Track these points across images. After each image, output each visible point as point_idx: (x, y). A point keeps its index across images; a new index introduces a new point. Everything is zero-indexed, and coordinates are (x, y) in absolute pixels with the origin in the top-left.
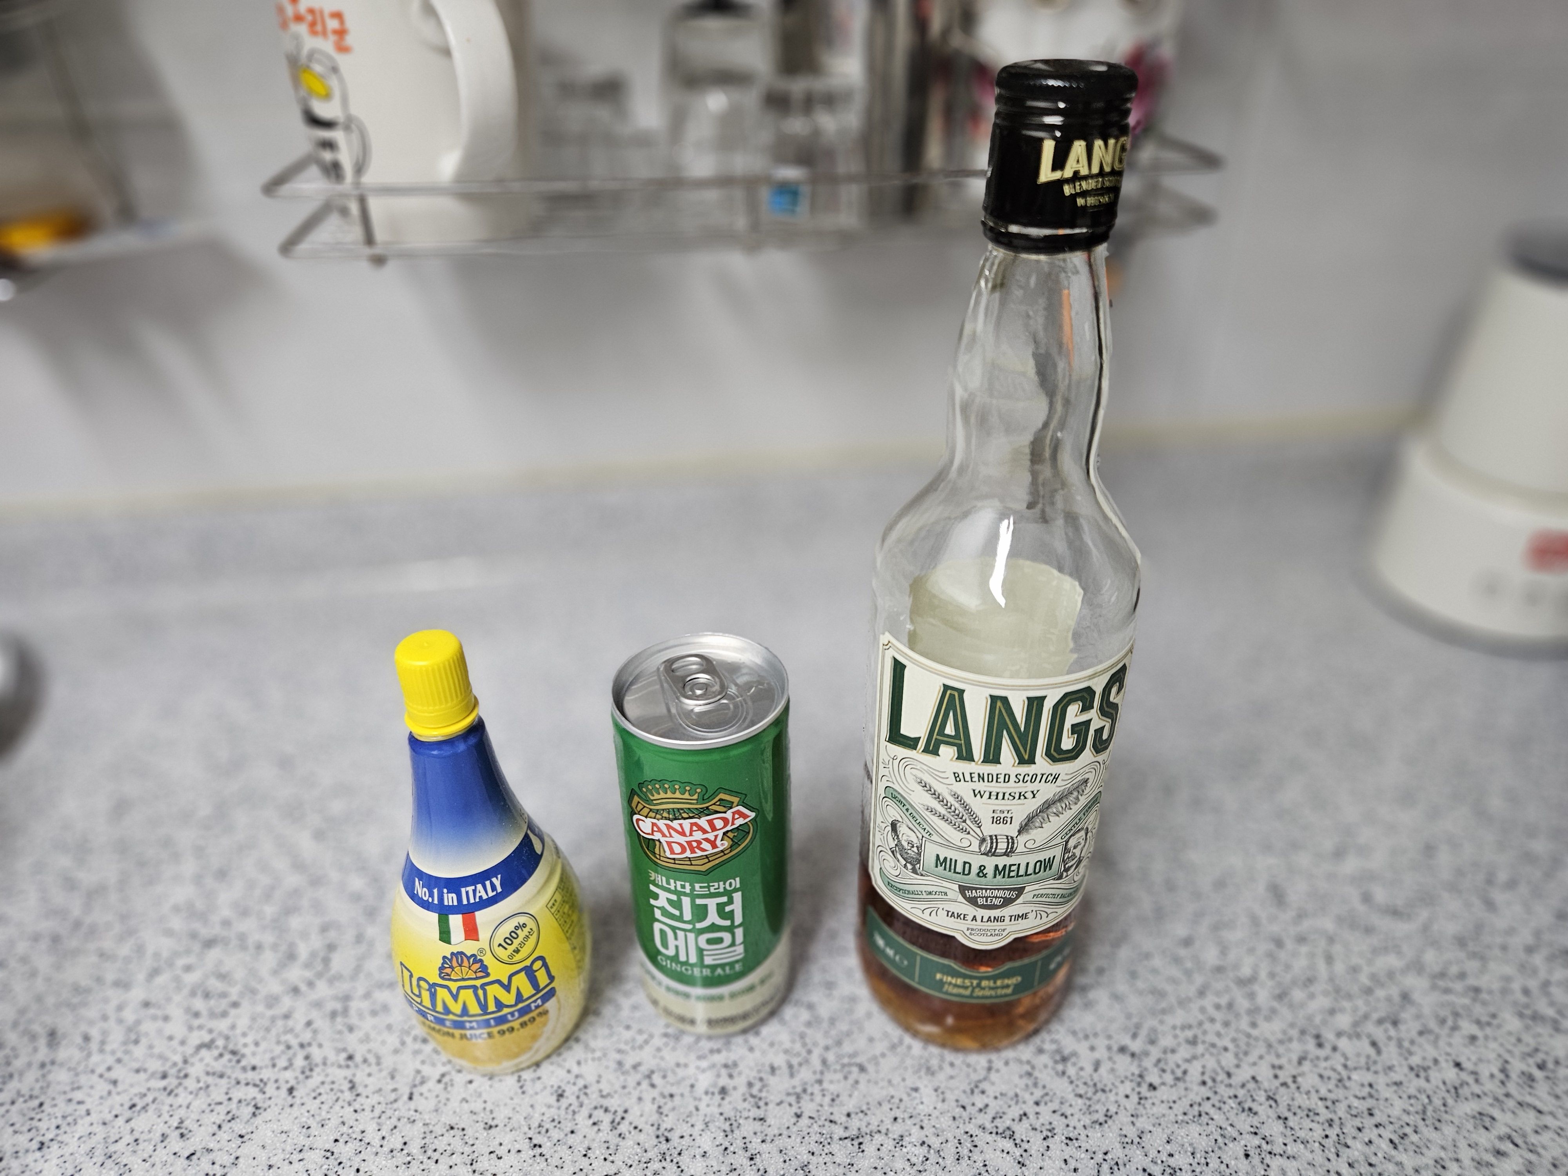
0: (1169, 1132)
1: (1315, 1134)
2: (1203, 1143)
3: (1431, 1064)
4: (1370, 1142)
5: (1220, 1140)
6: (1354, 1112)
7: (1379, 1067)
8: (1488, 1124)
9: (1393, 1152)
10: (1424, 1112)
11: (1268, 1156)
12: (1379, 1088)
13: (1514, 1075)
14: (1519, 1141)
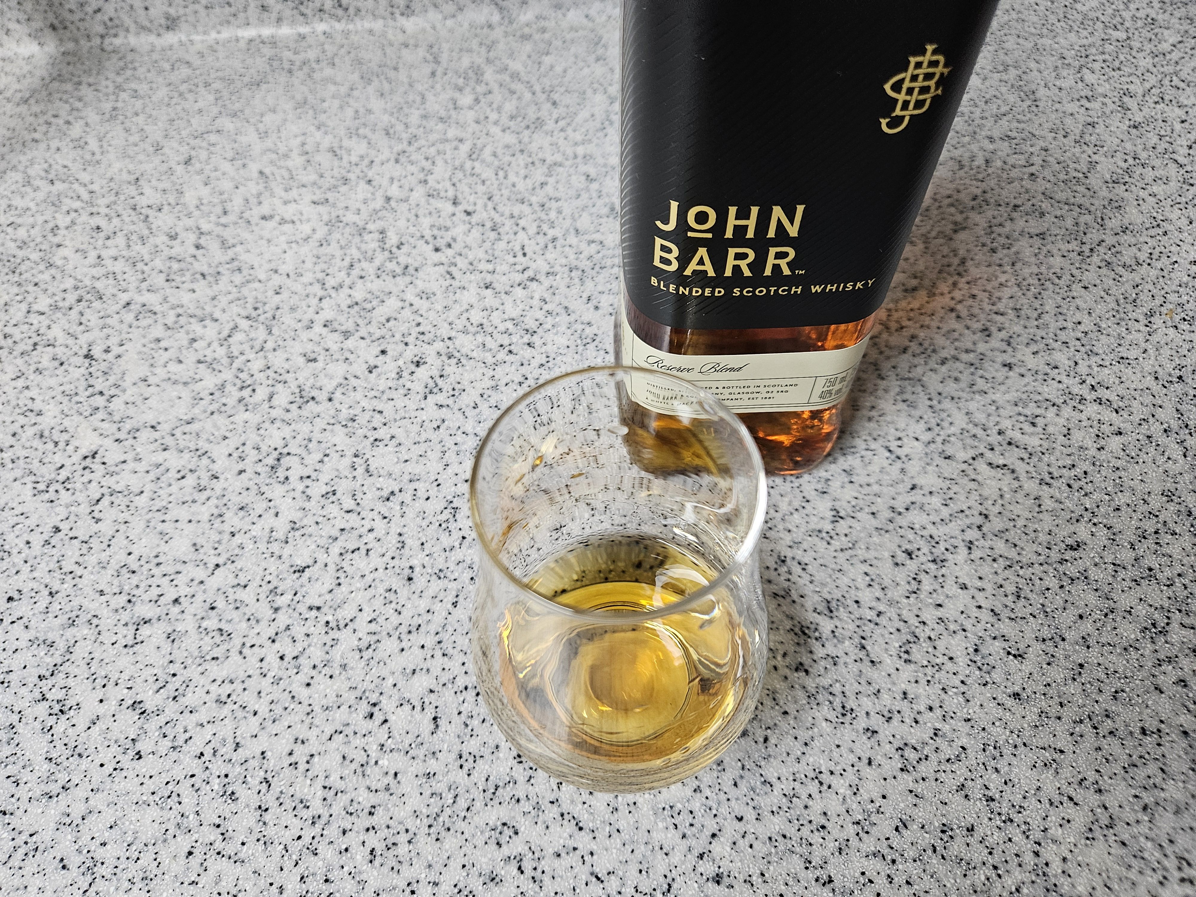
0: (120, 814)
1: (288, 833)
3: (486, 752)
4: (346, 850)
6: (351, 810)
7: (421, 752)
8: (504, 839)
9: (366, 867)
10: (438, 815)
11: (215, 856)
12: (403, 781)
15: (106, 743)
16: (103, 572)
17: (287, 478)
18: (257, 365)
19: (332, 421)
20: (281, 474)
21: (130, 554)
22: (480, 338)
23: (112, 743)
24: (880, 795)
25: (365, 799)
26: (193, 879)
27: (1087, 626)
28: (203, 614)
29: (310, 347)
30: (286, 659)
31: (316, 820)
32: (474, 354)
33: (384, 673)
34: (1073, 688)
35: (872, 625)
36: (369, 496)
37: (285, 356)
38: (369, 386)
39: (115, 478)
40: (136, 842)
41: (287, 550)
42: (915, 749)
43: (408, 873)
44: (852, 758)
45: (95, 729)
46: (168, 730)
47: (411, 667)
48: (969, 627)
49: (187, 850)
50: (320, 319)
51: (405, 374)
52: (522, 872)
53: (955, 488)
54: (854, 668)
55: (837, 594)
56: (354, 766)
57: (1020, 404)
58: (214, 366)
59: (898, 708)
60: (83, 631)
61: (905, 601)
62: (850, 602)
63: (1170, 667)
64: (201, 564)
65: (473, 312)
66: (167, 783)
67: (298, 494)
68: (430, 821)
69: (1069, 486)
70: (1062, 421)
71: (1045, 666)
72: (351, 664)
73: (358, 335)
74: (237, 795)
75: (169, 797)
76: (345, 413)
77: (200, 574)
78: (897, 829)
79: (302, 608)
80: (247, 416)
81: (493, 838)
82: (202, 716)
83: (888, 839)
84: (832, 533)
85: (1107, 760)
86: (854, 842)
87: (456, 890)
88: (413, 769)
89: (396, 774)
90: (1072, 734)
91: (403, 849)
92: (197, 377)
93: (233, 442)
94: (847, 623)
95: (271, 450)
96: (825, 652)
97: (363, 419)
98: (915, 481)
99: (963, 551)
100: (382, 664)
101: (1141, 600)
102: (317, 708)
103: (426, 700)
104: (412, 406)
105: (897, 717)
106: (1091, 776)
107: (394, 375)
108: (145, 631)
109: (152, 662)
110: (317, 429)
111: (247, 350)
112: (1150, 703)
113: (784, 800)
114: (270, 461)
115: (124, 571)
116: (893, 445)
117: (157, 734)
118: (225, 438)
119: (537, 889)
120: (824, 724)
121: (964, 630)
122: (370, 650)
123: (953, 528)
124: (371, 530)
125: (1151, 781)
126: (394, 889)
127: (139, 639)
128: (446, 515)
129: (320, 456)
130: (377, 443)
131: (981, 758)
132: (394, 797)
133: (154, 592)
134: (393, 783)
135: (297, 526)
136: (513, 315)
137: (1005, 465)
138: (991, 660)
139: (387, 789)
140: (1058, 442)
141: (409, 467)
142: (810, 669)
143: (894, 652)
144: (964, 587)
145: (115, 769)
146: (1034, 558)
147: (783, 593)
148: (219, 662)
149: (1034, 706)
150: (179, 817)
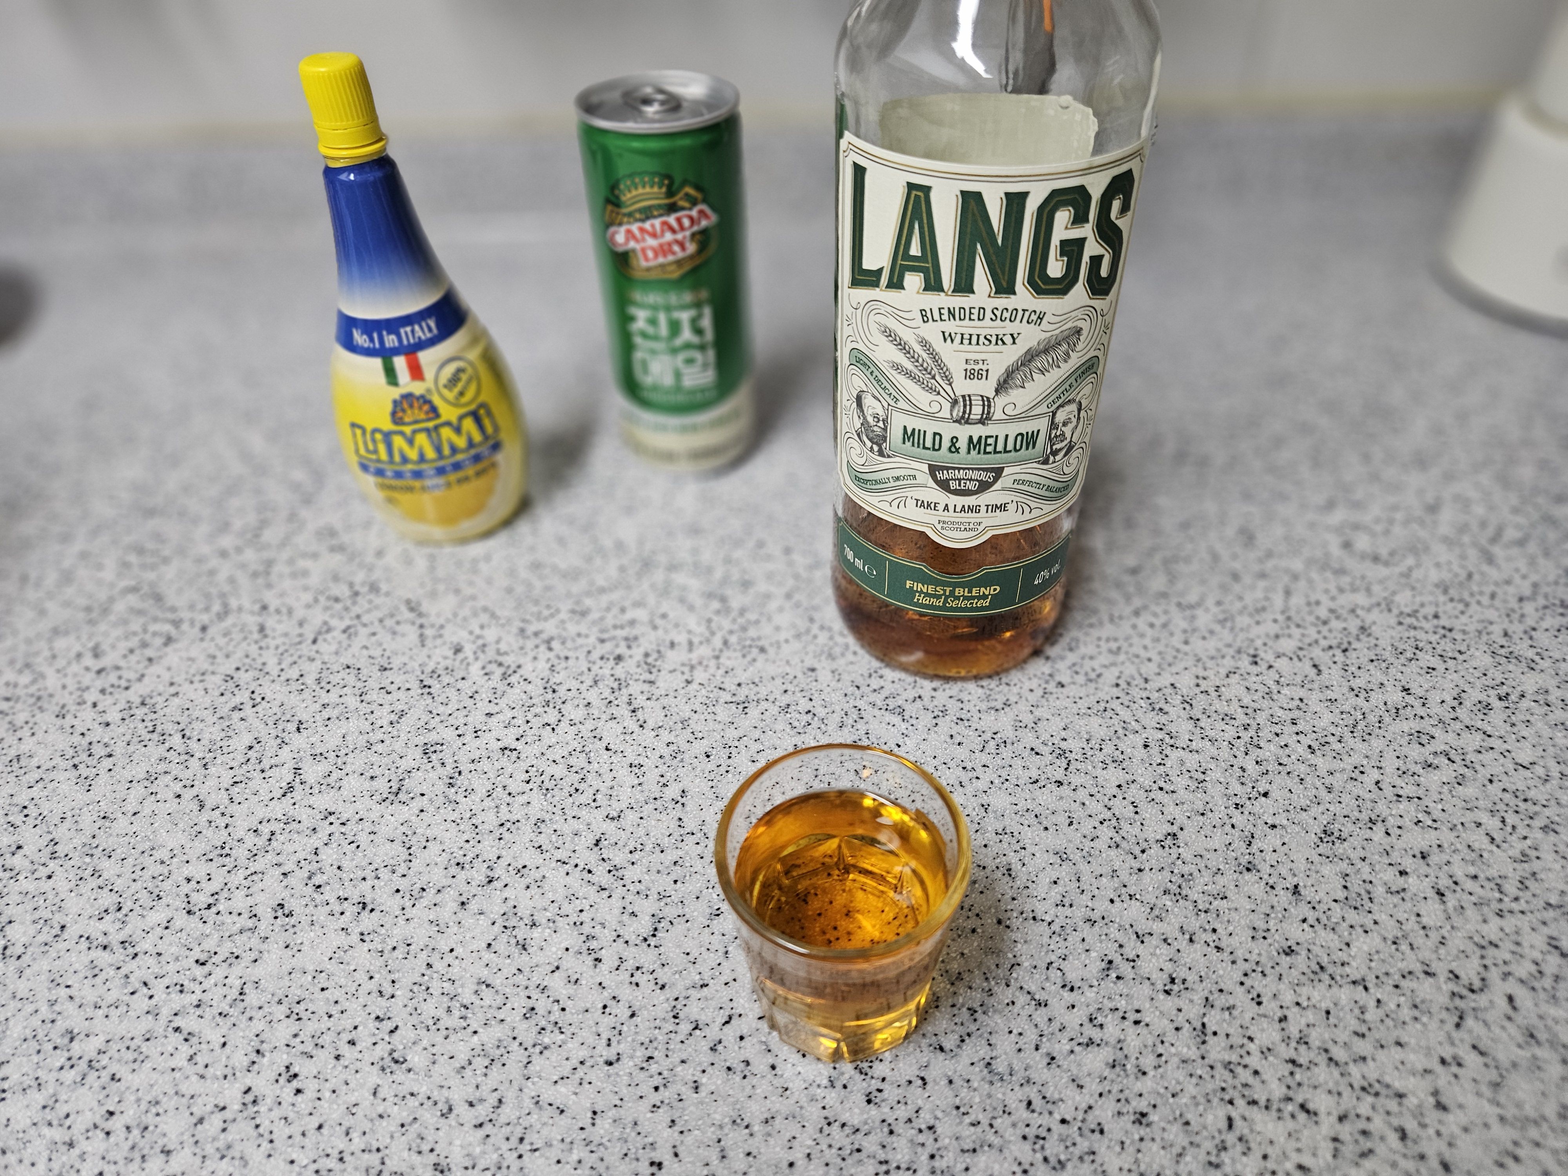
2: (1103, 733)
5: (1121, 732)
13: (1468, 704)
14: (1457, 759)
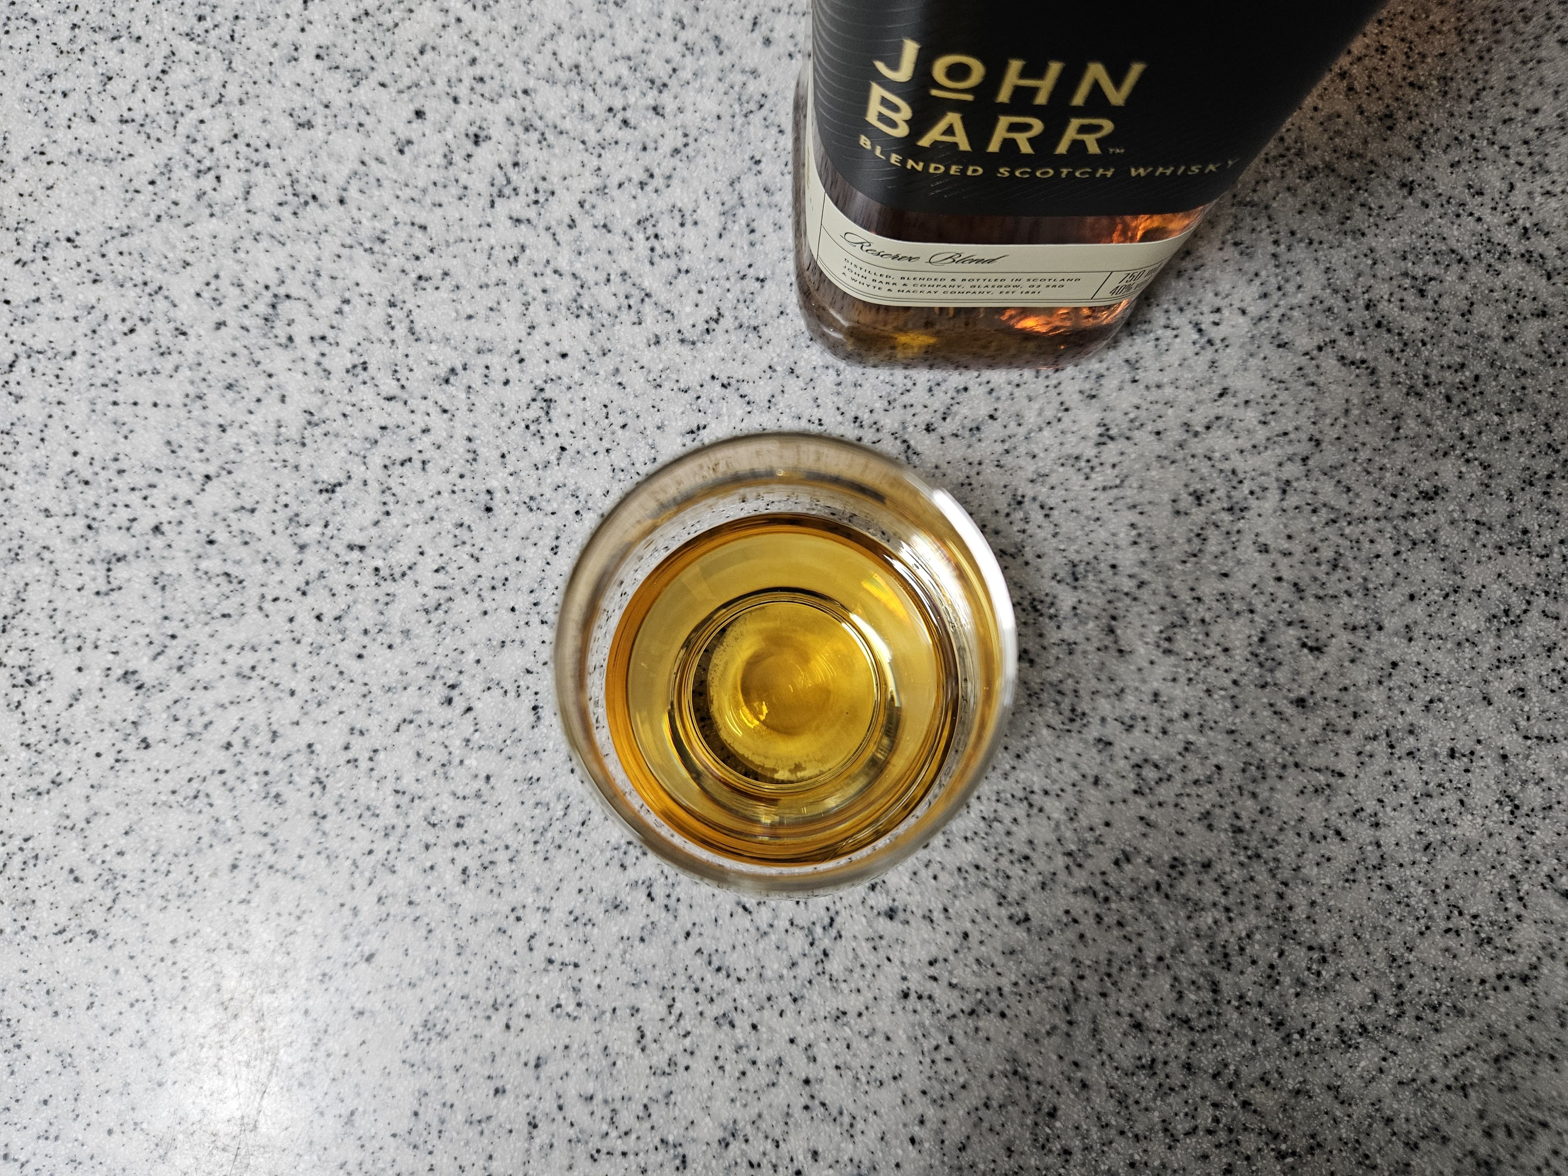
15: (99, 726)
16: (42, 480)
17: (290, 339)
18: (217, 130)
19: (349, 241)
20: (281, 330)
21: (75, 454)
22: (575, 94)
23: (106, 726)
24: (1101, 822)
25: (450, 808)
26: (243, 896)
27: (1417, 611)
28: (200, 551)
29: (298, 98)
30: (325, 619)
31: (389, 831)
32: (567, 125)
33: (463, 644)
34: (1376, 695)
35: (1128, 601)
36: (418, 374)
37: (260, 114)
38: (401, 179)
39: (29, 328)
40: (163, 851)
41: (305, 458)
42: (1156, 766)
43: (511, 897)
44: (1075, 775)
45: (80, 708)
46: (177, 710)
47: (498, 638)
48: (1259, 607)
49: (230, 861)
50: (310, 42)
51: (457, 158)
52: (652, 900)
53: (1283, 396)
54: (1095, 658)
55: (1088, 554)
56: (432, 766)
57: (1410, 257)
58: (147, 129)
59: (1143, 714)
60: (32, 569)
61: (1179, 567)
62: (1103, 566)
63: (1511, 671)
64: (183, 474)
65: (562, 40)
66: (190, 780)
67: (310, 367)
68: (536, 837)
69: (1448, 399)
70: (1464, 289)
71: (1346, 664)
72: (416, 630)
73: (375, 78)
74: (283, 798)
75: (196, 797)
76: (368, 228)
77: (185, 489)
78: (1117, 863)
79: (338, 546)
80: (214, 224)
81: (616, 860)
82: (221, 693)
83: (1103, 873)
84: (1095, 462)
85: (1396, 787)
86: (1062, 876)
87: (572, 918)
88: (509, 772)
89: (488, 778)
90: (1359, 754)
91: (503, 869)
92: (125, 150)
93: (200, 272)
94: (1095, 596)
95: (260, 288)
96: (1060, 636)
97: (396, 239)
98: (1228, 382)
99: (1274, 495)
100: (458, 631)
101: (1499, 575)
102: (374, 689)
103: (522, 683)
104: (473, 219)
105: (1140, 725)
106: (1371, 806)
107: (439, 160)
108: (120, 572)
109: (139, 617)
110: (327, 255)
111: (198, 102)
112: (1471, 717)
113: (982, 824)
114: (261, 307)
115: (72, 480)
116: (1206, 321)
117: (164, 716)
118: (187, 264)
119: (671, 918)
120: (1045, 732)
121: (1252, 611)
122: (440, 612)
123: (1267, 460)
124: (425, 431)
125: (1444, 816)
126: (495, 914)
127: (115, 584)
128: (535, 411)
129: (336, 303)
130: (423, 283)
131: (1239, 779)
132: (488, 807)
133: (123, 515)
134: (485, 789)
135: (315, 419)
136: (630, 50)
137: (1363, 362)
138: (1279, 654)
139: (478, 795)
140: (1451, 325)
141: (476, 328)
142: (1037, 659)
143: (1150, 639)
144: (1264, 549)
145: (117, 761)
146: (1371, 510)
147: (1013, 550)
148: (231, 620)
149: (1320, 716)
150: (213, 822)
